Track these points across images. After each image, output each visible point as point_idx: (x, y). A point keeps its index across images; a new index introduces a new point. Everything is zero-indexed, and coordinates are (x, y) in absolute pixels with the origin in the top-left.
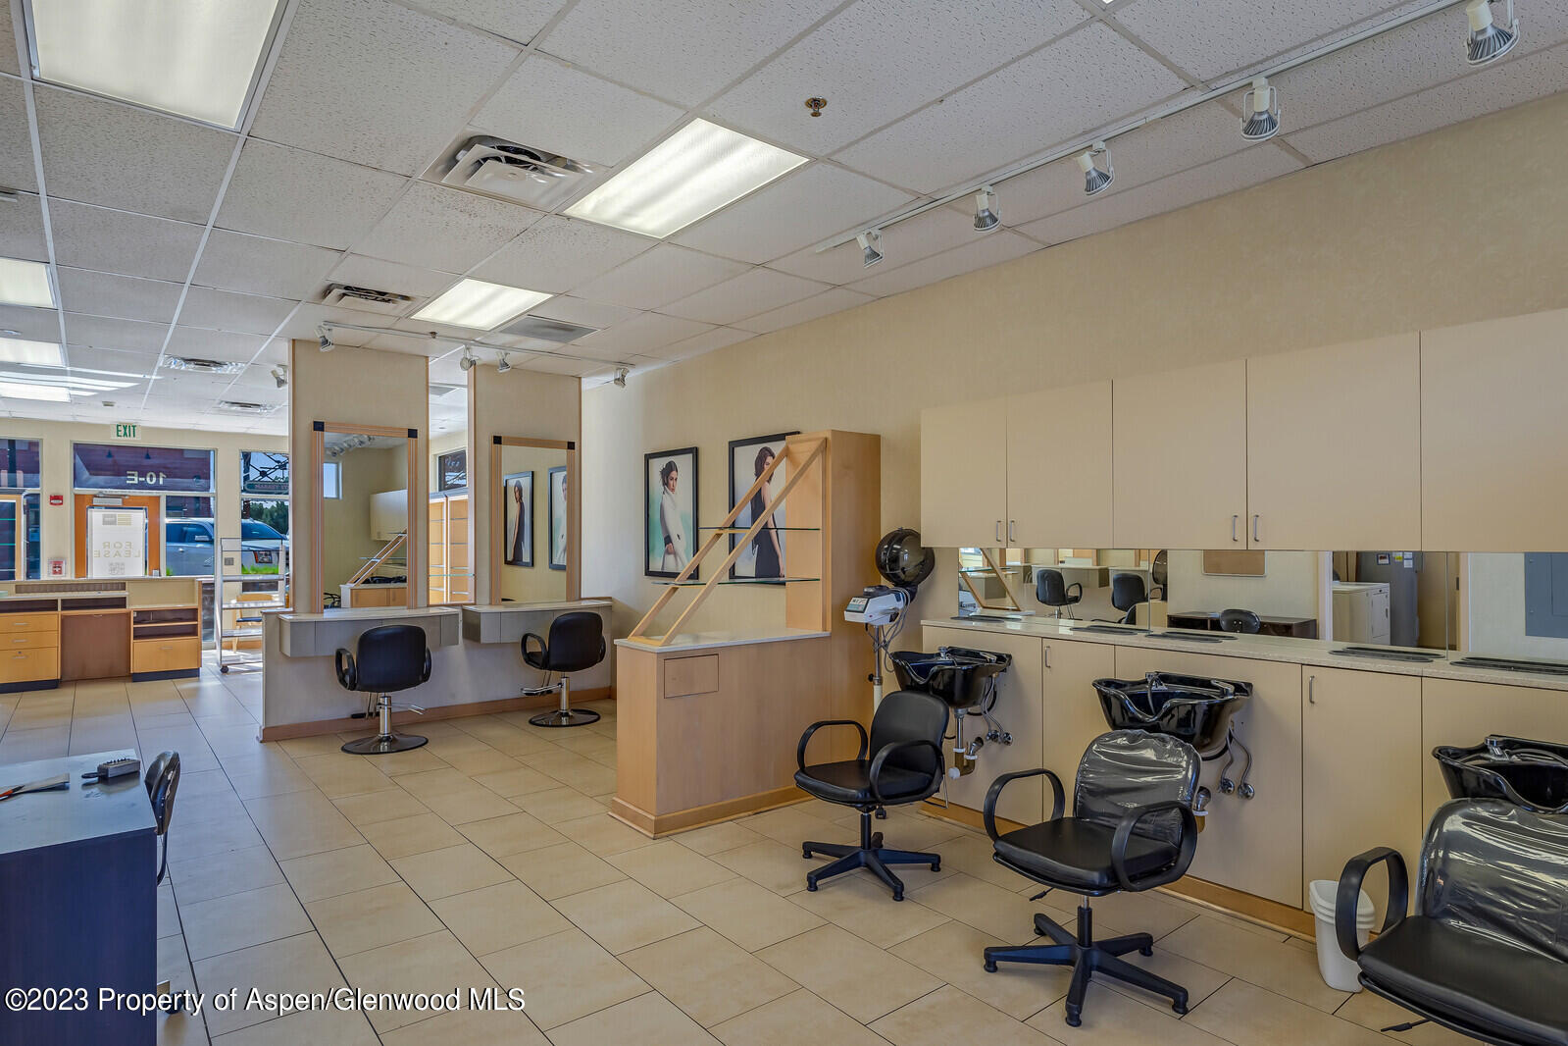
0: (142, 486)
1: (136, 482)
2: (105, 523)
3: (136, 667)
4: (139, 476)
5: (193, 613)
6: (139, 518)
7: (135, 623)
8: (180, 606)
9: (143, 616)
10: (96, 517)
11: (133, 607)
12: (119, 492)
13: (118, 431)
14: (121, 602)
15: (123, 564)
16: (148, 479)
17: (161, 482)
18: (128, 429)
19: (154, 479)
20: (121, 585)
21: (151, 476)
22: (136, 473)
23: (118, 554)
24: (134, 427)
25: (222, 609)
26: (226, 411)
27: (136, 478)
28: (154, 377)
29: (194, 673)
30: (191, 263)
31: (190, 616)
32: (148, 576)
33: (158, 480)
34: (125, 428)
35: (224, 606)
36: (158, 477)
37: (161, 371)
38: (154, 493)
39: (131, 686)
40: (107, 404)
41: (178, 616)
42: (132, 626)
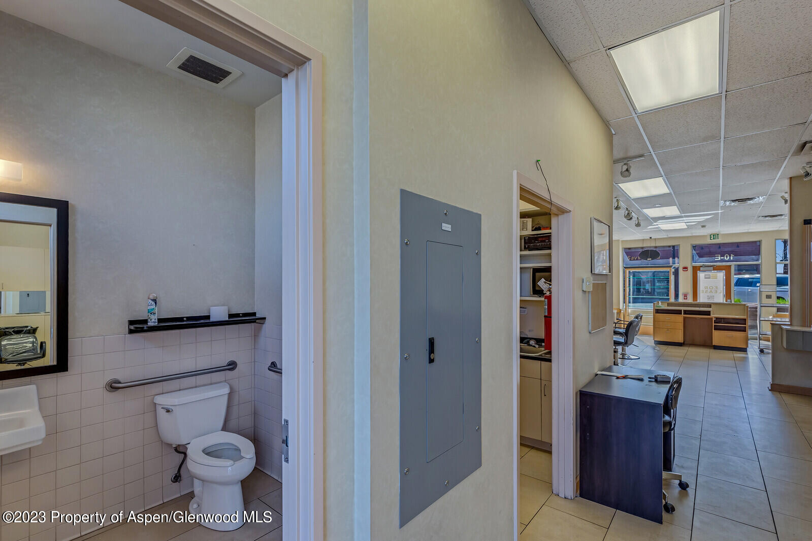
0: (722, 261)
1: (719, 259)
2: (706, 278)
3: (715, 342)
4: (721, 257)
5: (744, 321)
6: (721, 275)
7: (715, 323)
8: (737, 317)
9: (718, 320)
10: (701, 275)
11: (713, 315)
12: (712, 264)
13: (710, 237)
14: (708, 313)
15: (714, 296)
16: (725, 258)
17: (732, 259)
18: (715, 236)
19: (728, 257)
20: (709, 305)
21: (727, 256)
22: (719, 255)
23: (711, 292)
24: (718, 234)
25: (760, 320)
26: (763, 221)
27: (720, 258)
28: (720, 211)
29: (744, 350)
30: (720, 158)
31: (743, 322)
32: (725, 302)
33: (730, 258)
34: (714, 236)
35: (761, 319)
36: (730, 256)
37: (722, 208)
38: (728, 264)
39: (712, 351)
40: (703, 226)
41: (737, 321)
42: (713, 324)
